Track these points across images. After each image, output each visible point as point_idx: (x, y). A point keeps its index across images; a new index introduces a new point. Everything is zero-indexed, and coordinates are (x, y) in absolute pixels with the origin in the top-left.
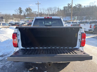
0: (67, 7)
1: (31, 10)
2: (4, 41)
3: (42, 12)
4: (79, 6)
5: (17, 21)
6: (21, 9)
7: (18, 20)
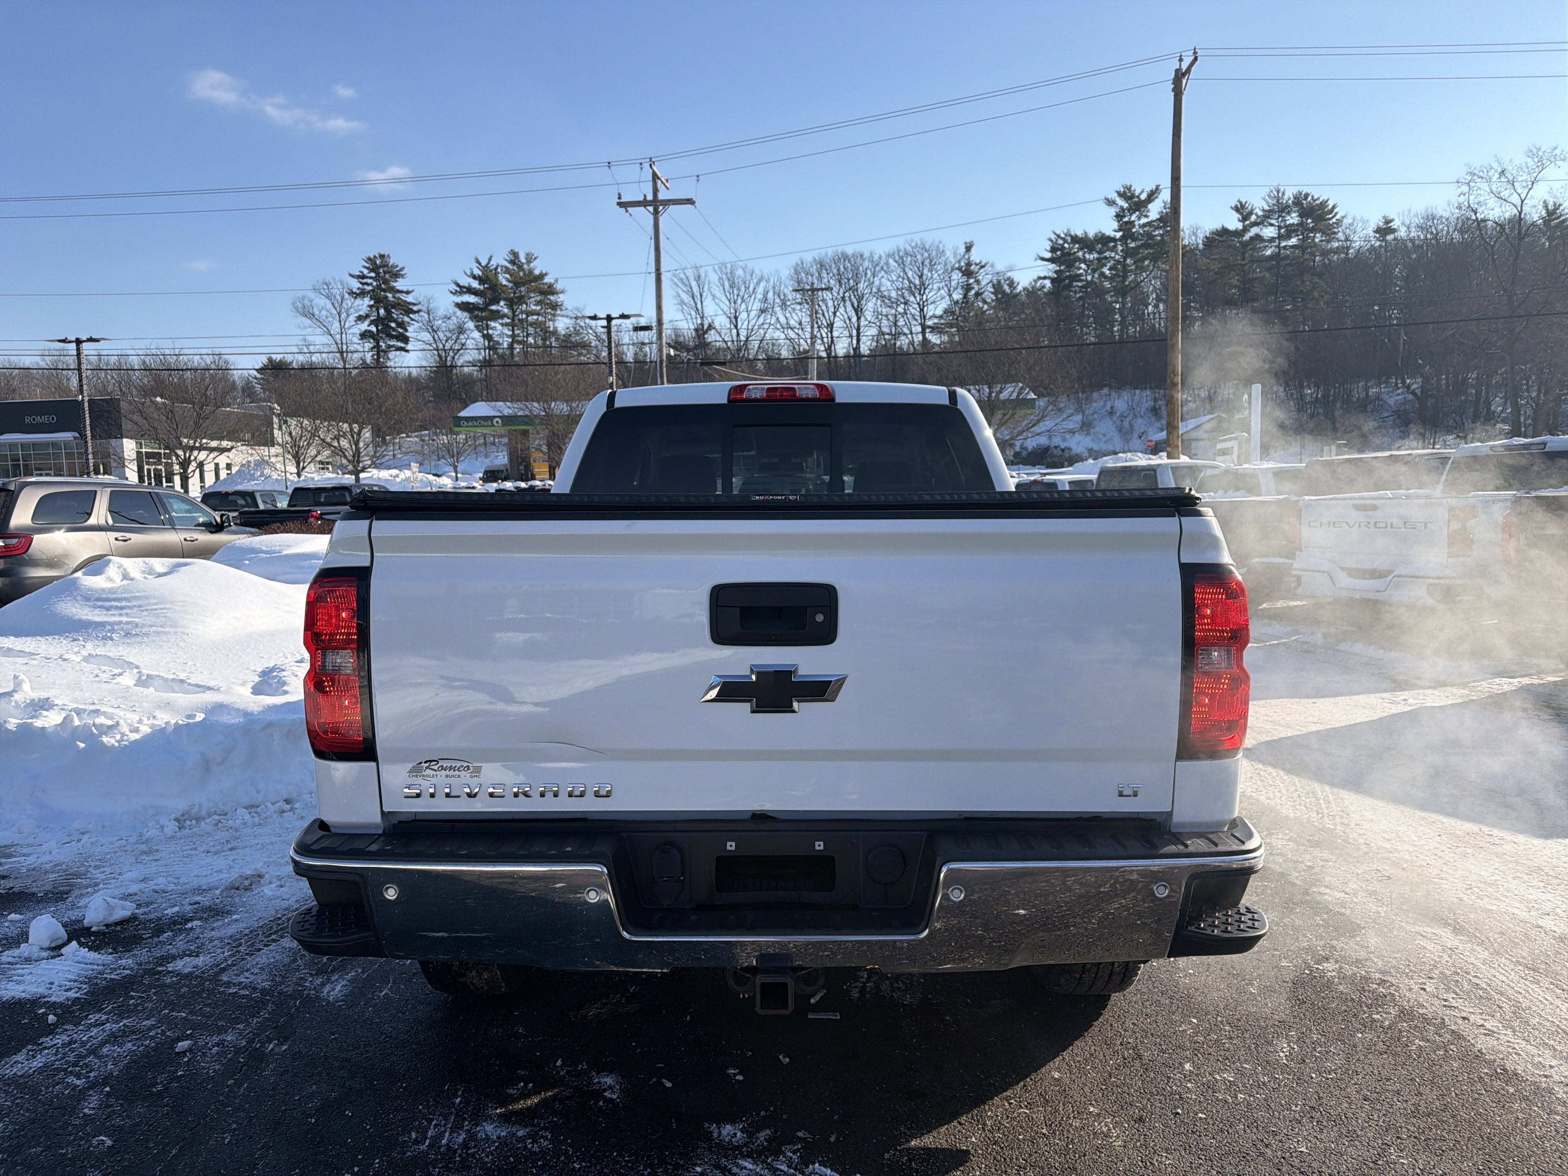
0: (1104, 240)
1: (551, 290)
2: (145, 729)
3: (721, 321)
4: (1293, 219)
5: (324, 465)
6: (400, 284)
7: (341, 451)
